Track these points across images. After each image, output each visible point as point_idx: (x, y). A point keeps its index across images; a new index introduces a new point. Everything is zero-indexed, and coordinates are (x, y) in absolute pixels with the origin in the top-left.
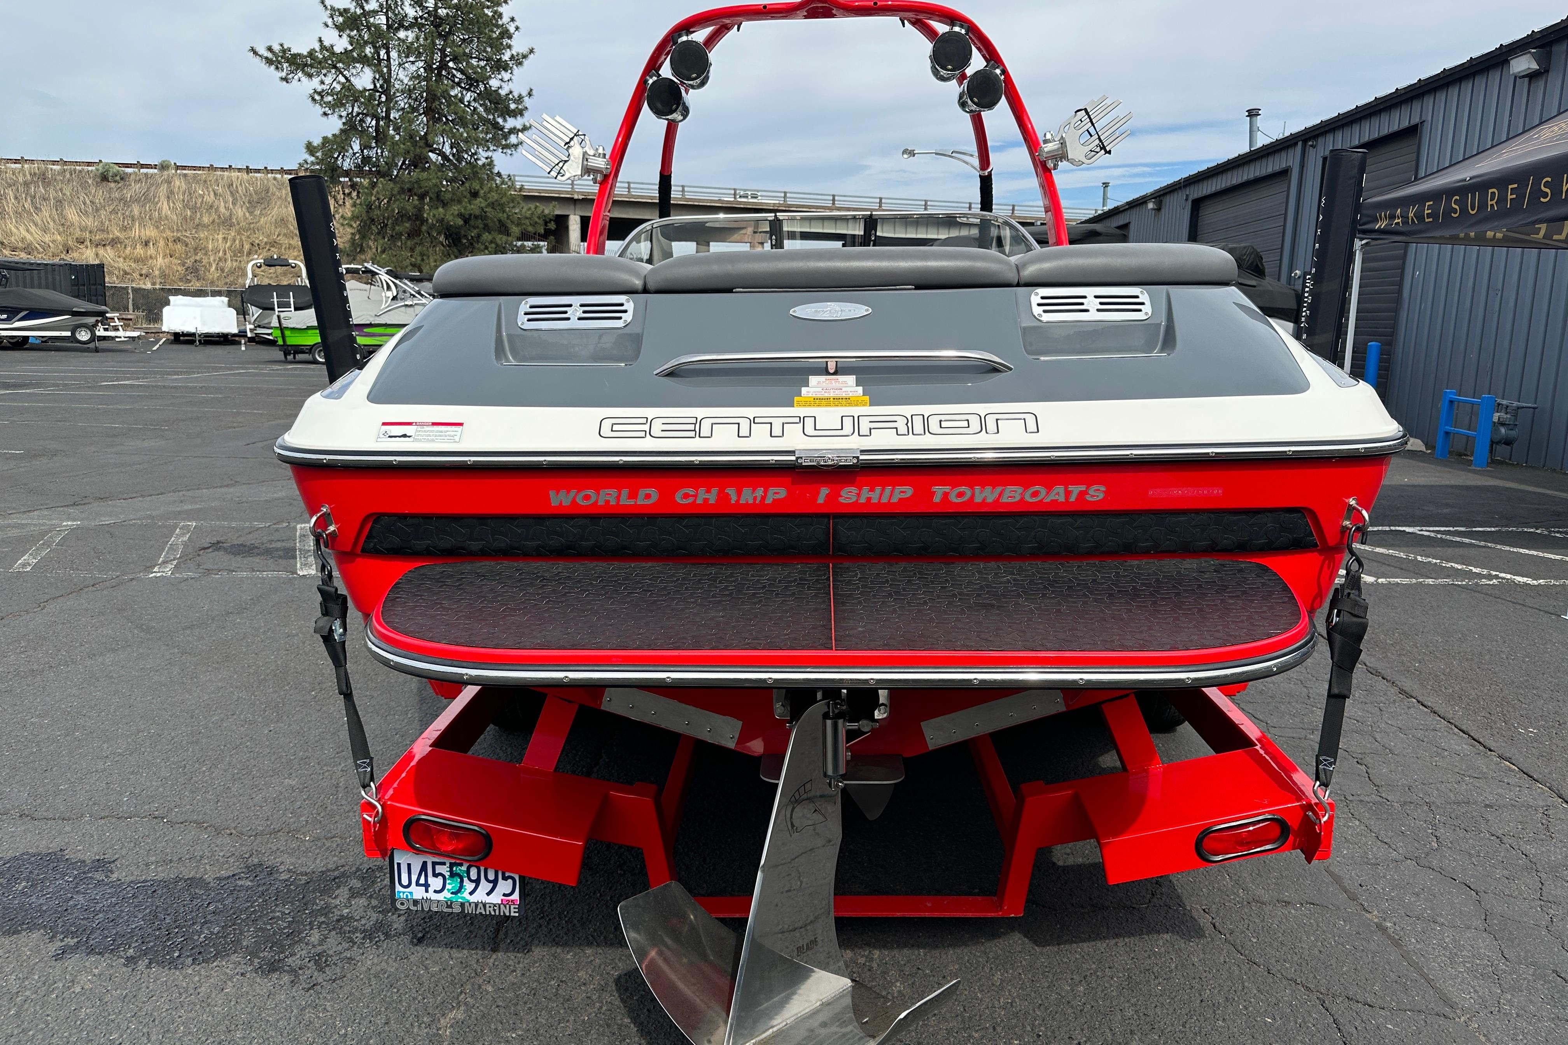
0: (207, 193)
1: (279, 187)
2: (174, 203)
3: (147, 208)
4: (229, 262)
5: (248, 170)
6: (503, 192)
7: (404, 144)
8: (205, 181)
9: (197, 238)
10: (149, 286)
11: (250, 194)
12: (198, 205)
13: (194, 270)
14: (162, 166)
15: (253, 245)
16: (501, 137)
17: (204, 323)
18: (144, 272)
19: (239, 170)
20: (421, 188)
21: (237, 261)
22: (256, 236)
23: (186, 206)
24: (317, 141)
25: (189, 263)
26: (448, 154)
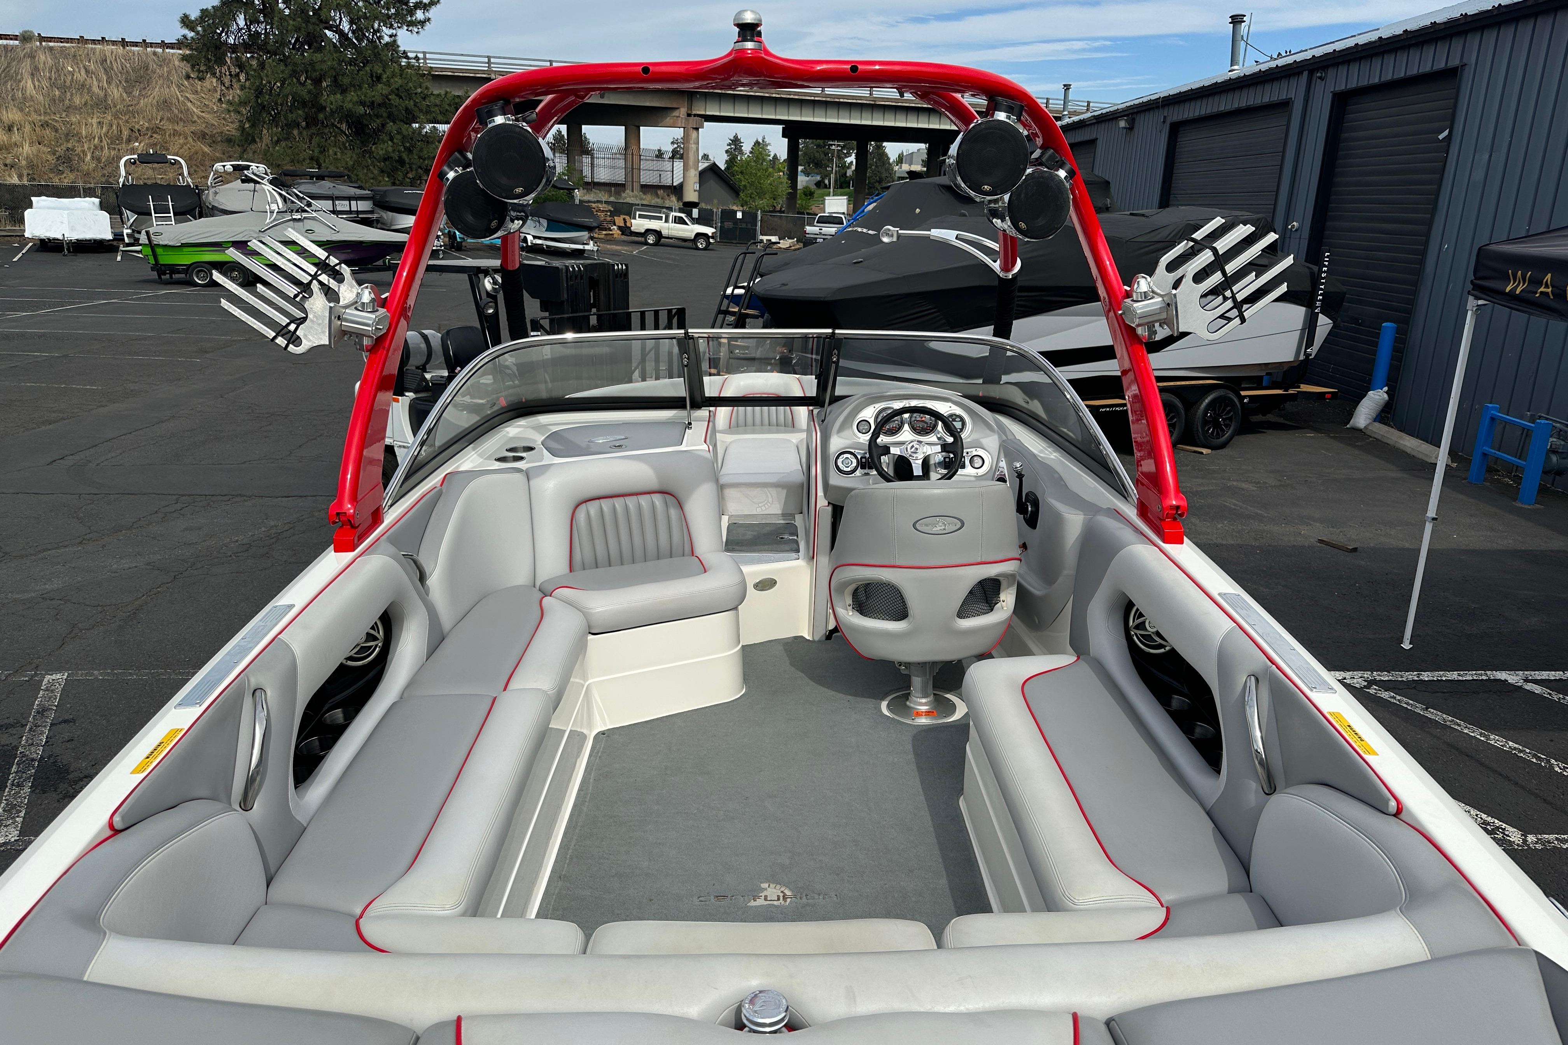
0: (77, 70)
1: (160, 63)
2: (38, 80)
3: (9, 87)
4: (106, 151)
5: (124, 43)
6: (409, 76)
7: (294, 20)
8: (75, 56)
9: (68, 123)
10: (15, 180)
11: (127, 72)
12: (68, 83)
13: (67, 160)
14: (24, 37)
15: (132, 130)
16: (405, 12)
17: (73, 229)
18: (8, 162)
19: (114, 43)
20: (315, 71)
21: (115, 149)
22: (136, 120)
23: (53, 85)
24: (194, 15)
25: (60, 150)
26: (346, 31)
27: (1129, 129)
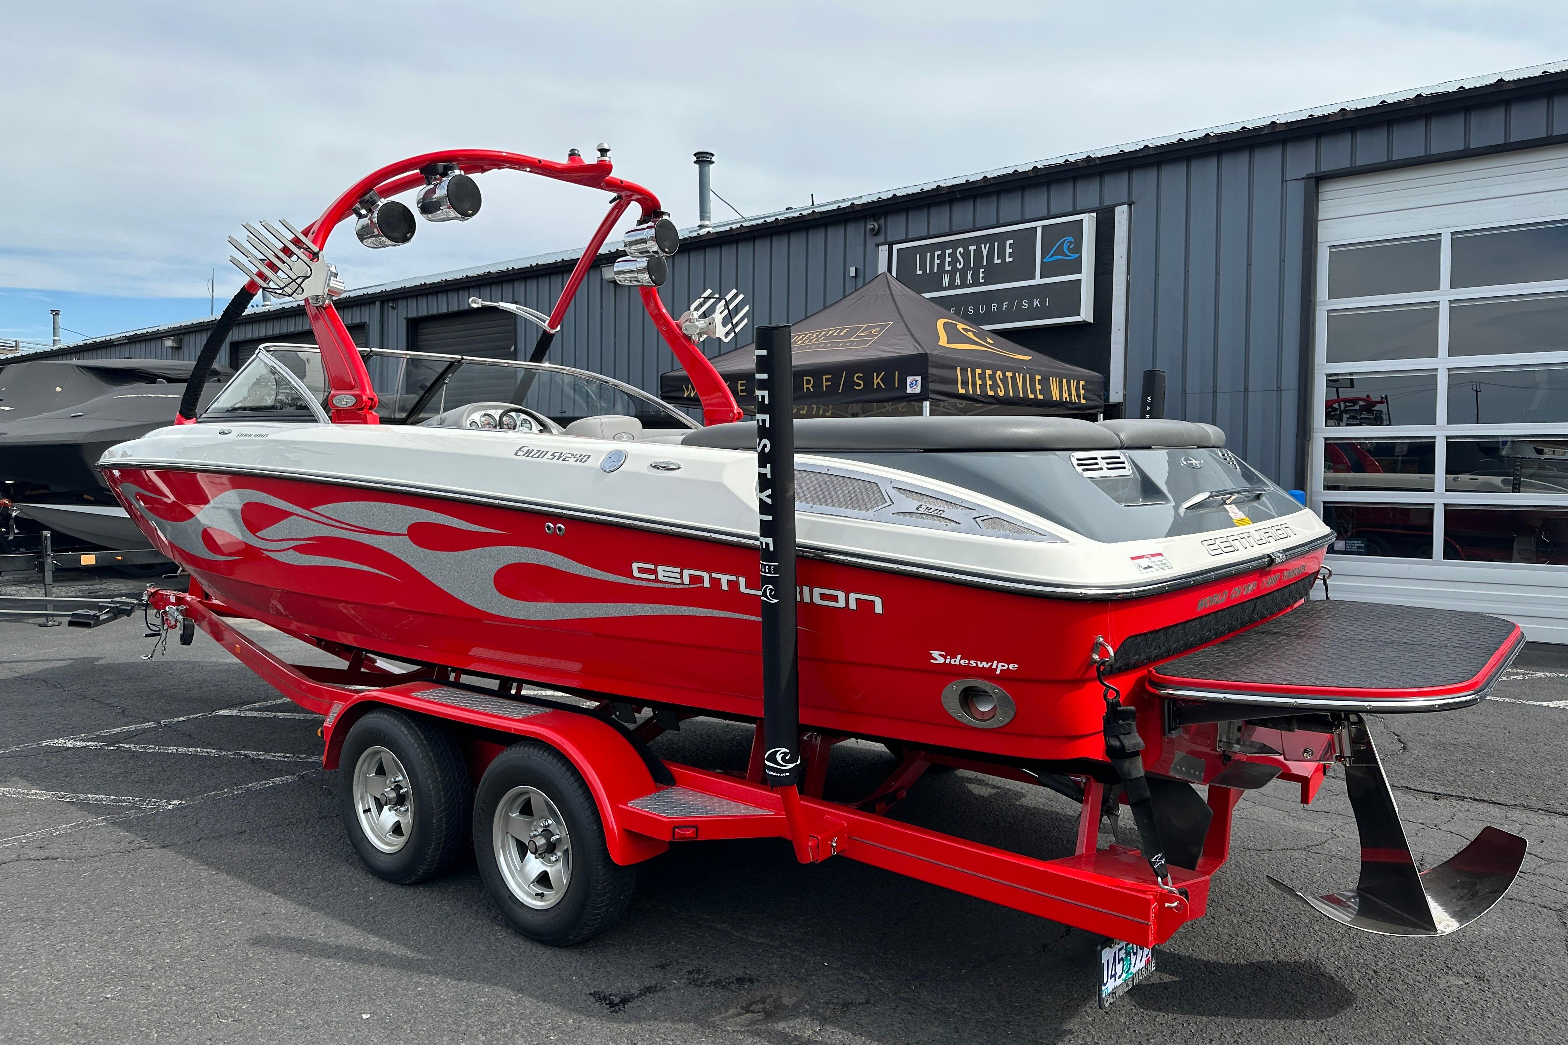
27: (176, 348)
